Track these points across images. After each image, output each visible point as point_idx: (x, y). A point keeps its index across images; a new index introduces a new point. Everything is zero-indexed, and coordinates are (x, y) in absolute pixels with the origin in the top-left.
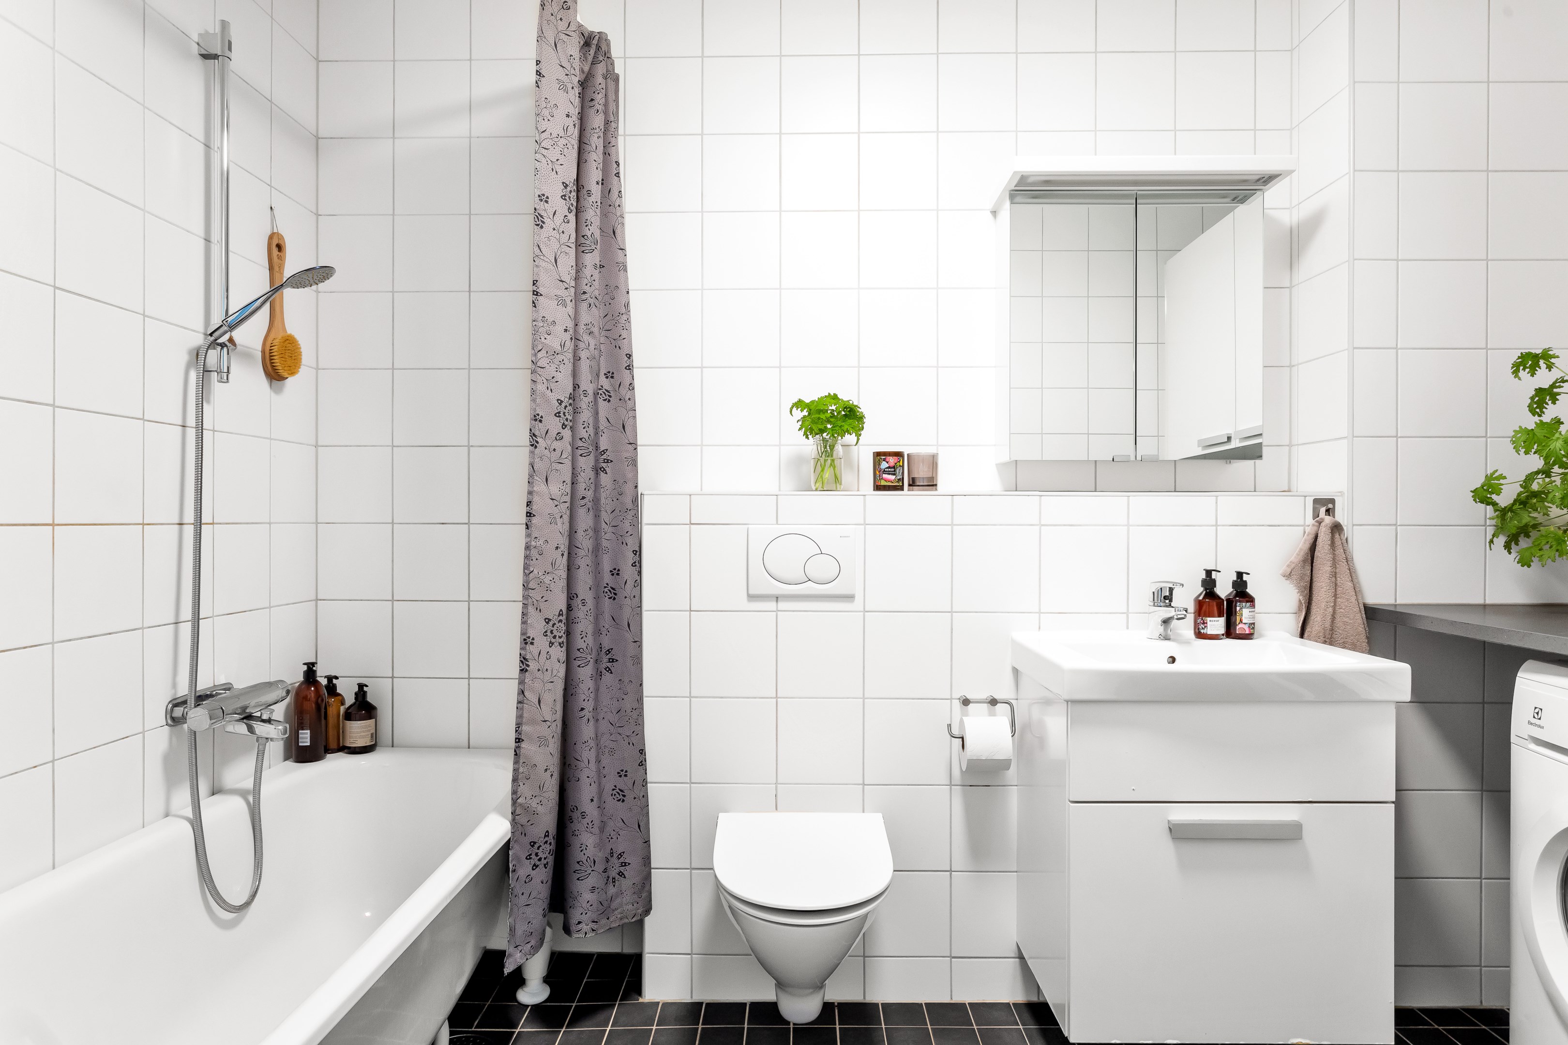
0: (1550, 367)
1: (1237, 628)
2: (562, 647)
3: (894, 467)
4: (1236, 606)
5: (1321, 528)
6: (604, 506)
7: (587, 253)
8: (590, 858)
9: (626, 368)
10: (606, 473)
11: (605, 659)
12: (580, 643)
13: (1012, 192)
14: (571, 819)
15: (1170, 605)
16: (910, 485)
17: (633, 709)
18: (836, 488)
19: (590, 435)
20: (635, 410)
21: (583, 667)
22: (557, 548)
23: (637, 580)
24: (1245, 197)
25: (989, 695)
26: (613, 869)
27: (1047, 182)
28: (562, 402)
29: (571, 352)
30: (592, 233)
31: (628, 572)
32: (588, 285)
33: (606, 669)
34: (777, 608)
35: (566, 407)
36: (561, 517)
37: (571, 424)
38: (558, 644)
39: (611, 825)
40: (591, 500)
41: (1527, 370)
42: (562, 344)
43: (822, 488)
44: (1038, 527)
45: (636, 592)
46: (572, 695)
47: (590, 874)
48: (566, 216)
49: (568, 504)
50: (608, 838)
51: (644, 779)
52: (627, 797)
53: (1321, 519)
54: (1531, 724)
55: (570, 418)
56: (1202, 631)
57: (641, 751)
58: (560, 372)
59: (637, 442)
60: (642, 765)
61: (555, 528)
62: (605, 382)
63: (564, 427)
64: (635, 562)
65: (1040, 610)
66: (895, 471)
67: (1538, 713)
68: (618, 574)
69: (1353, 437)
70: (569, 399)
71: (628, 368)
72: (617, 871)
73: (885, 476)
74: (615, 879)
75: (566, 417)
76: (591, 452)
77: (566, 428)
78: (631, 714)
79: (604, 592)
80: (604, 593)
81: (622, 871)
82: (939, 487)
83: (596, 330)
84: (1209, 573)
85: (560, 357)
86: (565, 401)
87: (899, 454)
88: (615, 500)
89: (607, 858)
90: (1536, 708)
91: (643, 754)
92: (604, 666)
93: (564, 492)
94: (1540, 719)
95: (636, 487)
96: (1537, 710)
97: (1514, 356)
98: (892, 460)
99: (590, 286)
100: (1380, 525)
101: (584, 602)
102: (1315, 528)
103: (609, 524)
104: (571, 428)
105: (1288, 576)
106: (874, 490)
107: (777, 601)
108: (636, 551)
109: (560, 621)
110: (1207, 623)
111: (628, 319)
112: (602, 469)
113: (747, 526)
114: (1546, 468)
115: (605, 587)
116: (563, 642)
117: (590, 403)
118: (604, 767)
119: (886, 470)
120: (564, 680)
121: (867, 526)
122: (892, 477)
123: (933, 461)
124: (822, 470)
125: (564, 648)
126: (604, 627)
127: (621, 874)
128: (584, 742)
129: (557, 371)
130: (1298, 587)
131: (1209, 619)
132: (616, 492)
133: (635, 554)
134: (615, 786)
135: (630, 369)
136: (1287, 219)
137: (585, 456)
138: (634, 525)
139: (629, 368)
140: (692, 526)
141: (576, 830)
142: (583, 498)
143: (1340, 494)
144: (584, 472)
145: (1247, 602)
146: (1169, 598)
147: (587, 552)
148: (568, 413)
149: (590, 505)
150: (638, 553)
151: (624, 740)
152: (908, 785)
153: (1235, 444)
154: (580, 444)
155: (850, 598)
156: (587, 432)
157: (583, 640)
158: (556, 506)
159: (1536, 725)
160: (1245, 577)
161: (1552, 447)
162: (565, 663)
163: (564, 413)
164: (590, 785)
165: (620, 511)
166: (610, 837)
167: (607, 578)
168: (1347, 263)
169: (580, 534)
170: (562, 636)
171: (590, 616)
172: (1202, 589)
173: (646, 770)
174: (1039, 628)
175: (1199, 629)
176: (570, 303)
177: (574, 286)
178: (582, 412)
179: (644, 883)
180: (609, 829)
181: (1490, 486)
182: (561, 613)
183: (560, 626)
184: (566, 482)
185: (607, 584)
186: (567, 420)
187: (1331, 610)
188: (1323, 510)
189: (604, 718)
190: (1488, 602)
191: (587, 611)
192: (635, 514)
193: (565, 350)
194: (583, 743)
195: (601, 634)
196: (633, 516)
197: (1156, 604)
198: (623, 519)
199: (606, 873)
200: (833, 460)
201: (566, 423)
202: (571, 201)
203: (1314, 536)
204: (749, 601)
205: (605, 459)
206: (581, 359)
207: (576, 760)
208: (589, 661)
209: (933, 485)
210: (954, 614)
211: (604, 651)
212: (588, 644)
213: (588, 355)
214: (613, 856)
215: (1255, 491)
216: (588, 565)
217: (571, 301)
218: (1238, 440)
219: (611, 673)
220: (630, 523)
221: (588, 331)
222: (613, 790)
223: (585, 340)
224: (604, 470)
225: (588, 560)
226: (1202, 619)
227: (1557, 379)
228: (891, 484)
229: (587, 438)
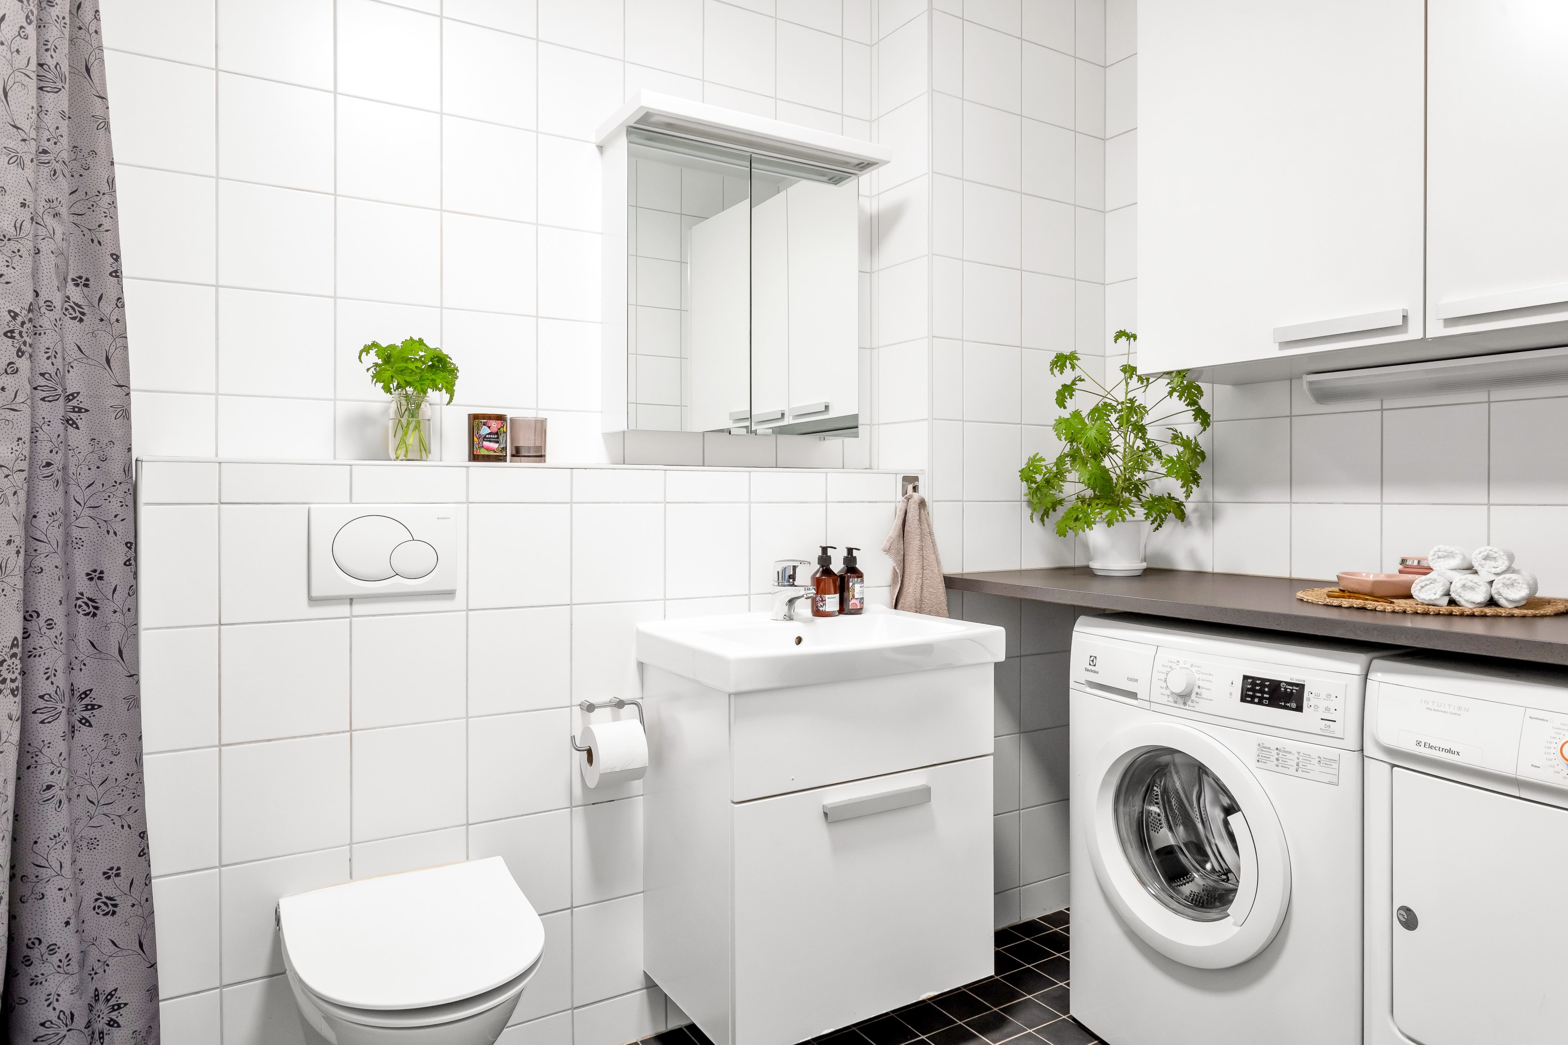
0: (1073, 368)
1: (850, 603)
2: (15, 696)
3: (497, 433)
4: (848, 582)
5: (909, 504)
6: (74, 477)
7: (48, 92)
8: (64, 1014)
9: (111, 274)
10: (77, 428)
11: (79, 706)
12: (43, 686)
13: (630, 129)
14: (29, 960)
15: (794, 584)
16: (513, 456)
17: (128, 775)
18: (421, 456)
19: (58, 369)
20: (126, 338)
21: (49, 722)
22: (9, 542)
23: (132, 586)
24: (841, 178)
25: (612, 697)
26: (100, 1019)
27: (669, 126)
28: (16, 314)
29: (31, 239)
30: (57, 64)
31: (115, 574)
32: (52, 142)
33: (80, 722)
34: (351, 612)
35: (23, 323)
36: (15, 493)
37: (30, 350)
38: (9, 691)
39: (94, 954)
40: (61, 467)
41: (1058, 368)
42: (18, 225)
43: (405, 456)
44: (663, 505)
45: (130, 601)
46: (29, 768)
47: (65, 1036)
48: (21, 27)
49: (24, 475)
50: (91, 975)
51: (148, 874)
52: (120, 906)
53: (909, 495)
54: (1088, 670)
55: (28, 340)
56: (821, 609)
57: (142, 835)
58: (14, 268)
59: (129, 384)
60: (144, 854)
61: (6, 511)
62: (76, 294)
63: (20, 354)
64: (129, 560)
65: (665, 596)
66: (498, 438)
67: (1093, 661)
68: (100, 578)
69: (933, 419)
70: (29, 312)
71: (114, 274)
72: (106, 1019)
73: (486, 444)
74: (102, 1033)
75: (23, 340)
76: (60, 395)
77: (24, 357)
78: (125, 782)
79: (76, 605)
80: (76, 607)
81: (114, 1018)
82: (548, 457)
83: (64, 211)
84: (824, 549)
85: (14, 246)
86: (23, 315)
87: (500, 418)
88: (94, 468)
89: (91, 1005)
90: (1091, 657)
91: (145, 839)
92: (78, 716)
93: (20, 455)
94: (1095, 665)
95: (130, 450)
96: (1092, 659)
97: (1052, 357)
98: (495, 425)
99: (55, 143)
100: (952, 501)
101: (50, 624)
102: (905, 504)
103: (83, 505)
104: (31, 356)
105: (887, 551)
106: (470, 460)
107: (351, 604)
108: (131, 543)
109: (14, 655)
110: (825, 600)
111: (113, 203)
112: (71, 422)
113: (307, 506)
114: (1072, 453)
115: (78, 599)
116: (17, 687)
117: (58, 320)
118: (80, 870)
119: (487, 436)
120: (18, 747)
121: (471, 505)
122: (495, 446)
123: (540, 427)
124: (406, 434)
125: (18, 699)
126: (76, 658)
127: (112, 1023)
128: (53, 838)
129: (8, 266)
130: (896, 561)
131: (827, 596)
132: (96, 456)
133: (130, 548)
134: (100, 894)
135: (117, 277)
136: (871, 206)
137: (50, 401)
138: (127, 506)
139: (116, 274)
140: (222, 506)
141: (39, 975)
142: (48, 464)
143: (921, 472)
144: (49, 425)
145: (858, 577)
146: (793, 577)
147: (55, 546)
148: (27, 332)
149: (59, 475)
150: (133, 547)
151: (114, 823)
152: (522, 816)
153: (788, 421)
154: (41, 381)
155: (449, 594)
156: (53, 364)
157: (50, 680)
158: (7, 476)
159: (1092, 671)
160: (855, 553)
161: (1088, 435)
162: (20, 720)
163: (20, 333)
164: (65, 901)
165: (103, 485)
166: (93, 973)
167: (83, 586)
168: (927, 257)
169: (42, 521)
170: (16, 678)
171: (61, 643)
172: (818, 566)
173: (149, 861)
174: (665, 617)
175: (817, 607)
176: (31, 164)
177: (35, 138)
178: (45, 333)
179: (150, 1027)
180: (91, 961)
181: (1035, 467)
182: (15, 642)
183: (13, 663)
184: (23, 440)
185: (82, 594)
186: (25, 343)
187: (920, 581)
188: (910, 487)
189: (79, 795)
190: (1023, 568)
191: (56, 637)
192: (129, 490)
193: (22, 235)
194: (51, 839)
195: (72, 669)
196: (125, 492)
197: (780, 584)
198: (109, 496)
199: (89, 1029)
200: (419, 422)
201: (23, 348)
202: (30, 5)
203: (904, 512)
204: (310, 605)
205: (74, 407)
206: (41, 253)
207: (36, 867)
208: (61, 712)
209: (541, 456)
210: (574, 606)
211: (77, 694)
212: (58, 687)
213: (53, 247)
214: (98, 999)
215: (843, 468)
216: (56, 567)
217: (32, 161)
218: (791, 418)
219: (90, 726)
220: (121, 502)
221: (52, 212)
222: (96, 900)
223: (48, 224)
224: (74, 423)
225: (57, 560)
226: (821, 597)
227: (1075, 378)
228: (492, 453)
229: (53, 374)
